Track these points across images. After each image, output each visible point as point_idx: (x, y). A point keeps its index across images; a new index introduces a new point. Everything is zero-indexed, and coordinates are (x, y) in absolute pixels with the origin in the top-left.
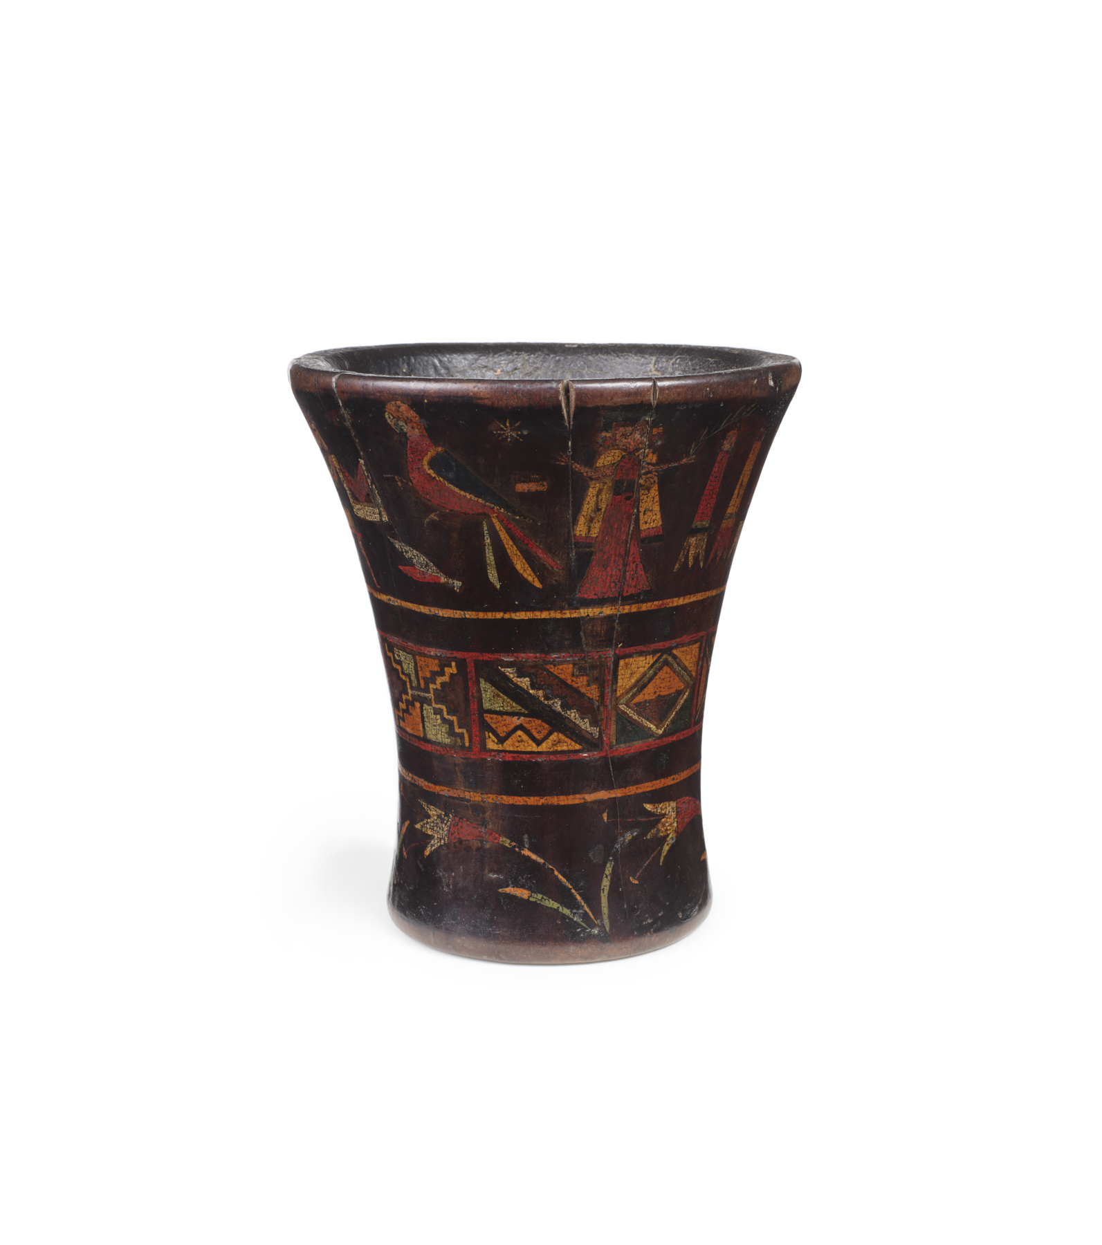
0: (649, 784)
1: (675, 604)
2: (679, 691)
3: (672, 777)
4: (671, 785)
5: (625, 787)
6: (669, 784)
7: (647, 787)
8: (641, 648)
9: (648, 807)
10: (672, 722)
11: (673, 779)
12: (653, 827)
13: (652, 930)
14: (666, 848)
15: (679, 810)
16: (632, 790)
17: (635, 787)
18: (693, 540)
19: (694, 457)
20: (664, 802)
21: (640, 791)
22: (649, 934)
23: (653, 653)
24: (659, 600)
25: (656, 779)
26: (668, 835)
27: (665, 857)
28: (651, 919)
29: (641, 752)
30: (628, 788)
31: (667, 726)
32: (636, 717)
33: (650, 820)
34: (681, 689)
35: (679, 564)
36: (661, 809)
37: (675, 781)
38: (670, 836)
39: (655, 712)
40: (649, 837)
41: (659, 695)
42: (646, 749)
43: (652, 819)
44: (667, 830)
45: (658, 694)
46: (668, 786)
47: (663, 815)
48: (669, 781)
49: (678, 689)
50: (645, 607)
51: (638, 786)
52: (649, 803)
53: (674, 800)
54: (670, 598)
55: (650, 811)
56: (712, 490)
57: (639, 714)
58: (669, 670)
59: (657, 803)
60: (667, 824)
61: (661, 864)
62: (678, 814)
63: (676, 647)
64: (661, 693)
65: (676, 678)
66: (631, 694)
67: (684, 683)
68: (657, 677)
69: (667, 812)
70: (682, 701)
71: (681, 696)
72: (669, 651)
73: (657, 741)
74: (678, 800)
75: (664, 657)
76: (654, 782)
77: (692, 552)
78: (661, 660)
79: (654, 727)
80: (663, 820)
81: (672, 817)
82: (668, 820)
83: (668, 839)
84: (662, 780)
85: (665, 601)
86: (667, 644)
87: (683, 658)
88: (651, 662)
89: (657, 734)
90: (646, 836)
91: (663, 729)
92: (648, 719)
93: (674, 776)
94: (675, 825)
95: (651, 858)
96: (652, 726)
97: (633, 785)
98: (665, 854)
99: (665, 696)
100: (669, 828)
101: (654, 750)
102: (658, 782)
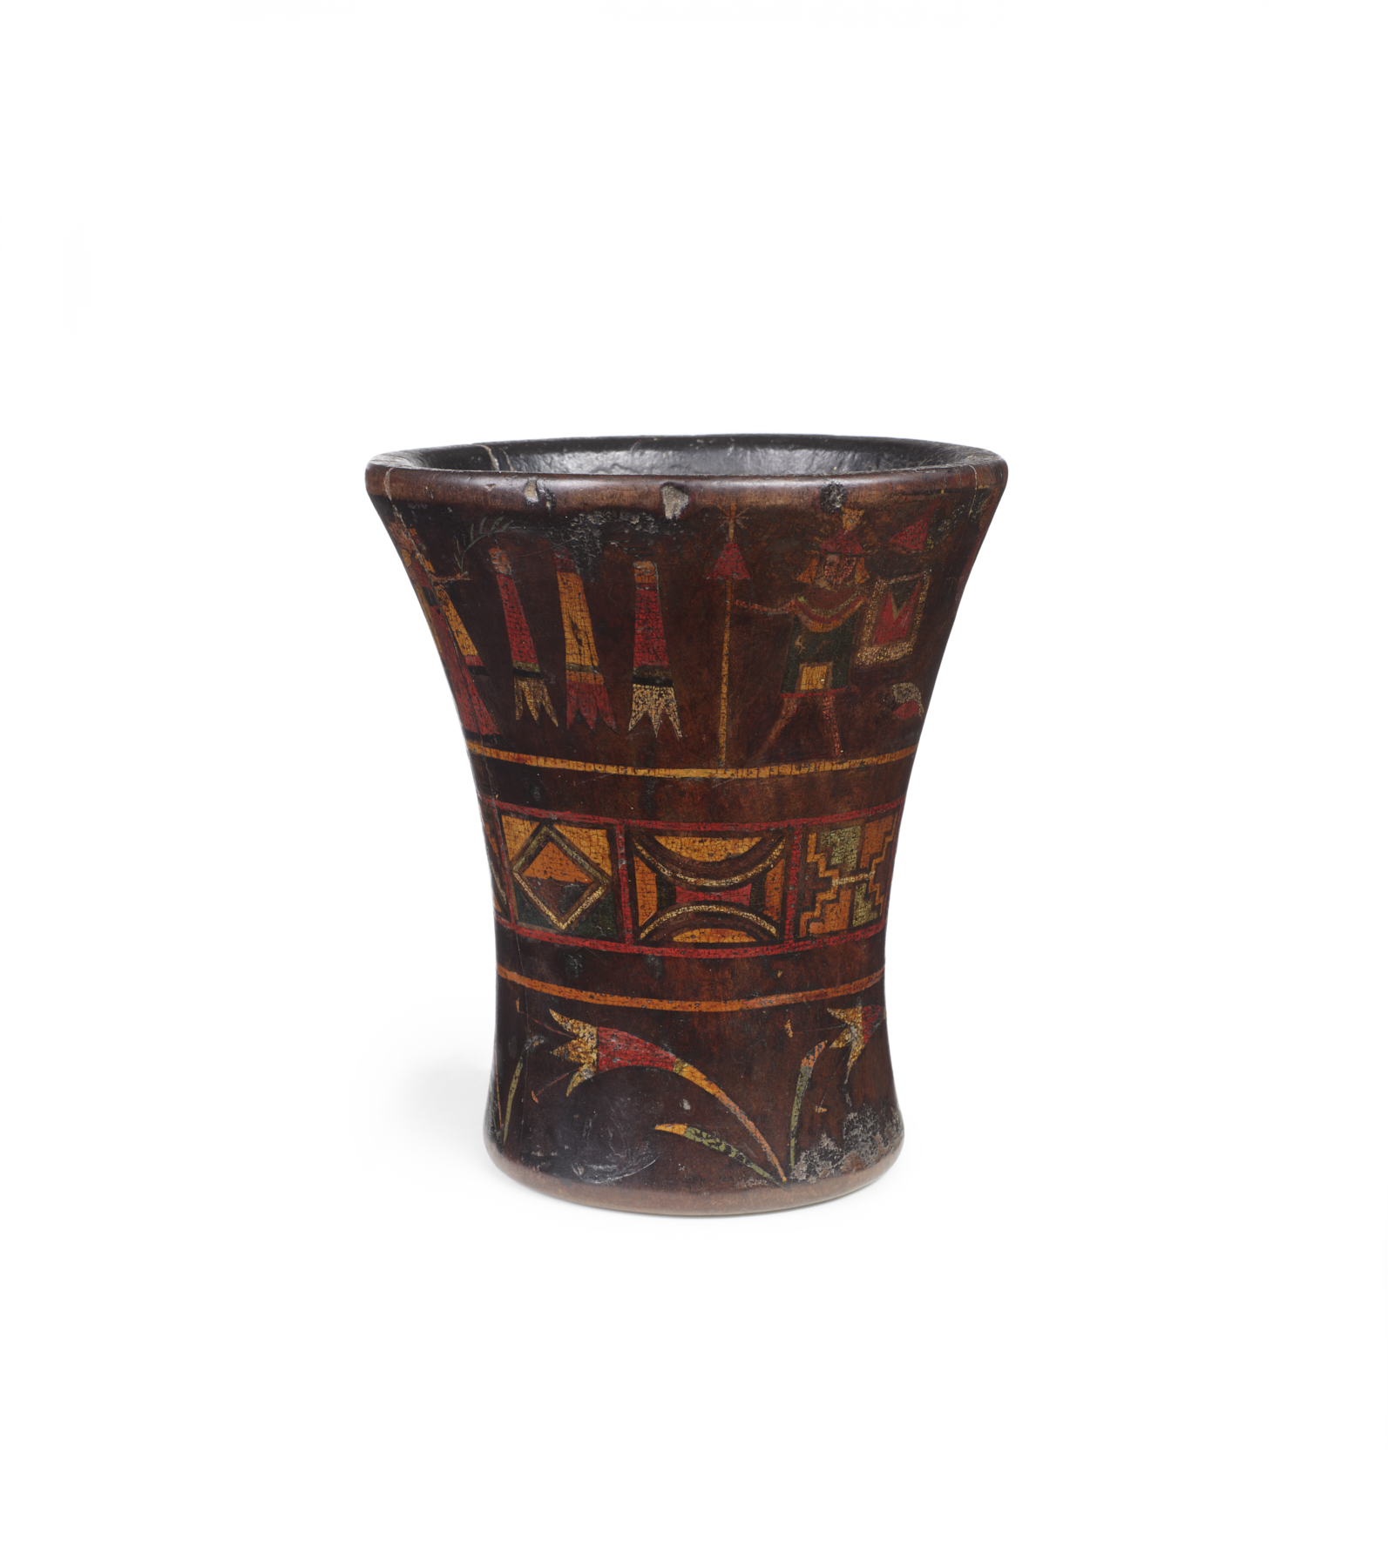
0: (554, 987)
1: (534, 764)
2: (580, 883)
3: (589, 993)
4: (587, 1003)
5: (532, 979)
6: (585, 1000)
7: (554, 989)
8: (515, 807)
9: (555, 1016)
10: (578, 918)
11: (592, 997)
12: (562, 1045)
13: (538, 1166)
14: (577, 1080)
15: (603, 1041)
16: (537, 985)
17: (540, 983)
18: (524, 684)
19: (466, 573)
20: (576, 1019)
21: (545, 991)
22: (534, 1168)
23: (531, 818)
24: (515, 752)
25: (565, 986)
26: (582, 1065)
27: (575, 1089)
28: (541, 1152)
29: (542, 942)
30: (534, 981)
31: (571, 922)
32: (531, 895)
33: (557, 1034)
34: (582, 881)
35: (520, 713)
36: (572, 1026)
37: (594, 1001)
38: (585, 1067)
39: (551, 897)
40: (555, 1053)
41: (551, 878)
42: (547, 940)
43: (559, 1032)
44: (579, 1057)
45: (549, 875)
46: (582, 1002)
47: (576, 1037)
48: (584, 996)
49: (578, 879)
50: (504, 756)
51: (544, 983)
52: (556, 1011)
53: (593, 1025)
54: (527, 754)
55: (557, 1022)
56: (517, 623)
57: (533, 891)
58: (556, 850)
59: (567, 1016)
60: (580, 1050)
61: (567, 1095)
62: (600, 1045)
63: (559, 821)
64: (553, 876)
65: (570, 863)
66: (521, 863)
67: (587, 875)
68: (543, 852)
69: (581, 1035)
70: (591, 900)
71: (588, 892)
72: (550, 823)
73: (561, 938)
74: (601, 1028)
75: (545, 829)
76: (562, 988)
77: (530, 701)
78: (542, 832)
79: (553, 917)
80: (574, 1042)
81: (589, 1044)
82: (582, 1045)
83: (582, 1069)
84: (574, 990)
85: (521, 755)
86: (544, 814)
87: (575, 842)
88: (531, 830)
89: (559, 927)
90: (552, 1051)
91: (566, 924)
92: (544, 903)
93: (593, 994)
94: (594, 1056)
95: (555, 1081)
96: (550, 914)
97: (537, 979)
98: (575, 1085)
99: (559, 882)
100: (582, 1055)
101: (558, 946)
102: (568, 990)
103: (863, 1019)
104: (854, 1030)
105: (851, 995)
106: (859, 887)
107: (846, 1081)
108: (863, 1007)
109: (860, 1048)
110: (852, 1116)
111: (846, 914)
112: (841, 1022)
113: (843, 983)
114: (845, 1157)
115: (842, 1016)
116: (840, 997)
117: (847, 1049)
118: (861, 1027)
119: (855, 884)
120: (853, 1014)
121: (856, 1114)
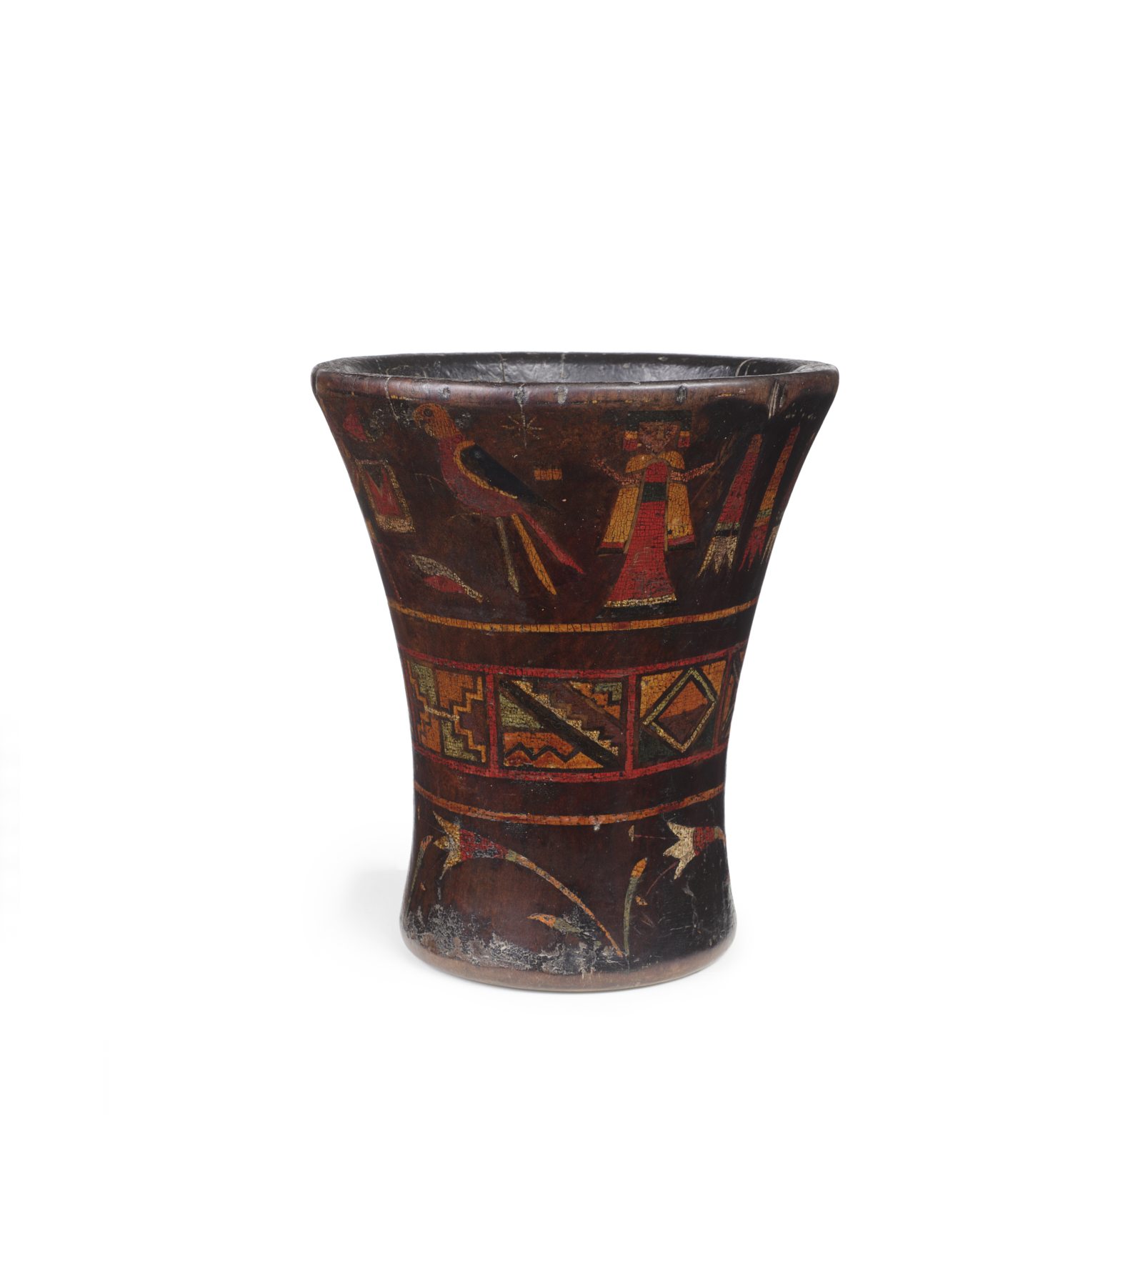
103: (460, 837)
104: (453, 843)
105: (449, 812)
106: (445, 723)
107: (441, 878)
108: (462, 828)
109: (457, 860)
110: (437, 907)
111: (438, 740)
112: (442, 828)
113: (442, 797)
114: (425, 933)
115: (443, 824)
116: (440, 807)
117: (444, 854)
118: (459, 844)
119: (440, 718)
120: (451, 827)
121: (442, 908)
